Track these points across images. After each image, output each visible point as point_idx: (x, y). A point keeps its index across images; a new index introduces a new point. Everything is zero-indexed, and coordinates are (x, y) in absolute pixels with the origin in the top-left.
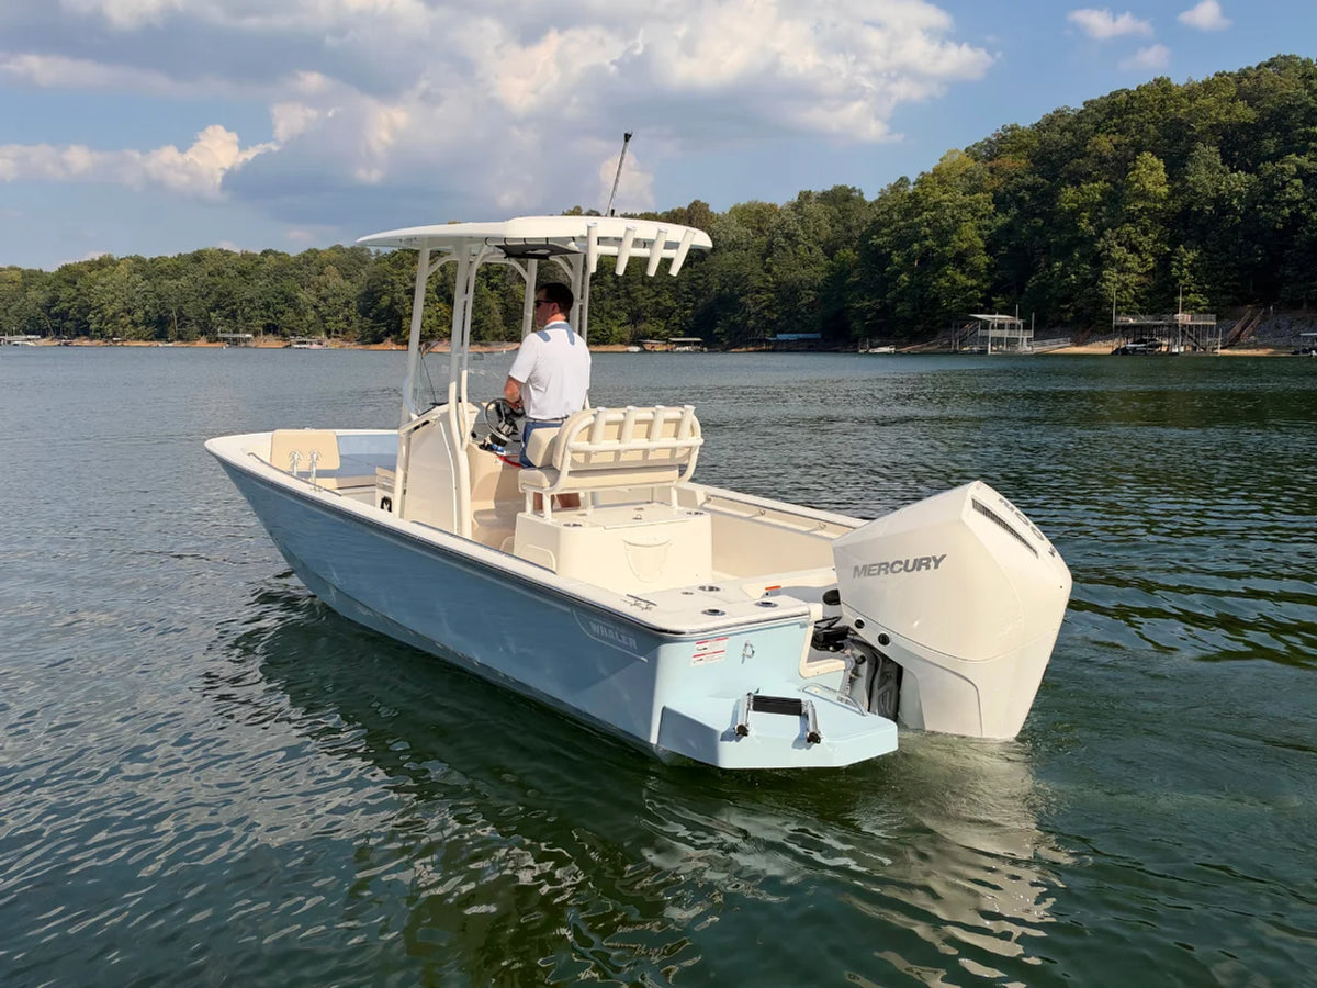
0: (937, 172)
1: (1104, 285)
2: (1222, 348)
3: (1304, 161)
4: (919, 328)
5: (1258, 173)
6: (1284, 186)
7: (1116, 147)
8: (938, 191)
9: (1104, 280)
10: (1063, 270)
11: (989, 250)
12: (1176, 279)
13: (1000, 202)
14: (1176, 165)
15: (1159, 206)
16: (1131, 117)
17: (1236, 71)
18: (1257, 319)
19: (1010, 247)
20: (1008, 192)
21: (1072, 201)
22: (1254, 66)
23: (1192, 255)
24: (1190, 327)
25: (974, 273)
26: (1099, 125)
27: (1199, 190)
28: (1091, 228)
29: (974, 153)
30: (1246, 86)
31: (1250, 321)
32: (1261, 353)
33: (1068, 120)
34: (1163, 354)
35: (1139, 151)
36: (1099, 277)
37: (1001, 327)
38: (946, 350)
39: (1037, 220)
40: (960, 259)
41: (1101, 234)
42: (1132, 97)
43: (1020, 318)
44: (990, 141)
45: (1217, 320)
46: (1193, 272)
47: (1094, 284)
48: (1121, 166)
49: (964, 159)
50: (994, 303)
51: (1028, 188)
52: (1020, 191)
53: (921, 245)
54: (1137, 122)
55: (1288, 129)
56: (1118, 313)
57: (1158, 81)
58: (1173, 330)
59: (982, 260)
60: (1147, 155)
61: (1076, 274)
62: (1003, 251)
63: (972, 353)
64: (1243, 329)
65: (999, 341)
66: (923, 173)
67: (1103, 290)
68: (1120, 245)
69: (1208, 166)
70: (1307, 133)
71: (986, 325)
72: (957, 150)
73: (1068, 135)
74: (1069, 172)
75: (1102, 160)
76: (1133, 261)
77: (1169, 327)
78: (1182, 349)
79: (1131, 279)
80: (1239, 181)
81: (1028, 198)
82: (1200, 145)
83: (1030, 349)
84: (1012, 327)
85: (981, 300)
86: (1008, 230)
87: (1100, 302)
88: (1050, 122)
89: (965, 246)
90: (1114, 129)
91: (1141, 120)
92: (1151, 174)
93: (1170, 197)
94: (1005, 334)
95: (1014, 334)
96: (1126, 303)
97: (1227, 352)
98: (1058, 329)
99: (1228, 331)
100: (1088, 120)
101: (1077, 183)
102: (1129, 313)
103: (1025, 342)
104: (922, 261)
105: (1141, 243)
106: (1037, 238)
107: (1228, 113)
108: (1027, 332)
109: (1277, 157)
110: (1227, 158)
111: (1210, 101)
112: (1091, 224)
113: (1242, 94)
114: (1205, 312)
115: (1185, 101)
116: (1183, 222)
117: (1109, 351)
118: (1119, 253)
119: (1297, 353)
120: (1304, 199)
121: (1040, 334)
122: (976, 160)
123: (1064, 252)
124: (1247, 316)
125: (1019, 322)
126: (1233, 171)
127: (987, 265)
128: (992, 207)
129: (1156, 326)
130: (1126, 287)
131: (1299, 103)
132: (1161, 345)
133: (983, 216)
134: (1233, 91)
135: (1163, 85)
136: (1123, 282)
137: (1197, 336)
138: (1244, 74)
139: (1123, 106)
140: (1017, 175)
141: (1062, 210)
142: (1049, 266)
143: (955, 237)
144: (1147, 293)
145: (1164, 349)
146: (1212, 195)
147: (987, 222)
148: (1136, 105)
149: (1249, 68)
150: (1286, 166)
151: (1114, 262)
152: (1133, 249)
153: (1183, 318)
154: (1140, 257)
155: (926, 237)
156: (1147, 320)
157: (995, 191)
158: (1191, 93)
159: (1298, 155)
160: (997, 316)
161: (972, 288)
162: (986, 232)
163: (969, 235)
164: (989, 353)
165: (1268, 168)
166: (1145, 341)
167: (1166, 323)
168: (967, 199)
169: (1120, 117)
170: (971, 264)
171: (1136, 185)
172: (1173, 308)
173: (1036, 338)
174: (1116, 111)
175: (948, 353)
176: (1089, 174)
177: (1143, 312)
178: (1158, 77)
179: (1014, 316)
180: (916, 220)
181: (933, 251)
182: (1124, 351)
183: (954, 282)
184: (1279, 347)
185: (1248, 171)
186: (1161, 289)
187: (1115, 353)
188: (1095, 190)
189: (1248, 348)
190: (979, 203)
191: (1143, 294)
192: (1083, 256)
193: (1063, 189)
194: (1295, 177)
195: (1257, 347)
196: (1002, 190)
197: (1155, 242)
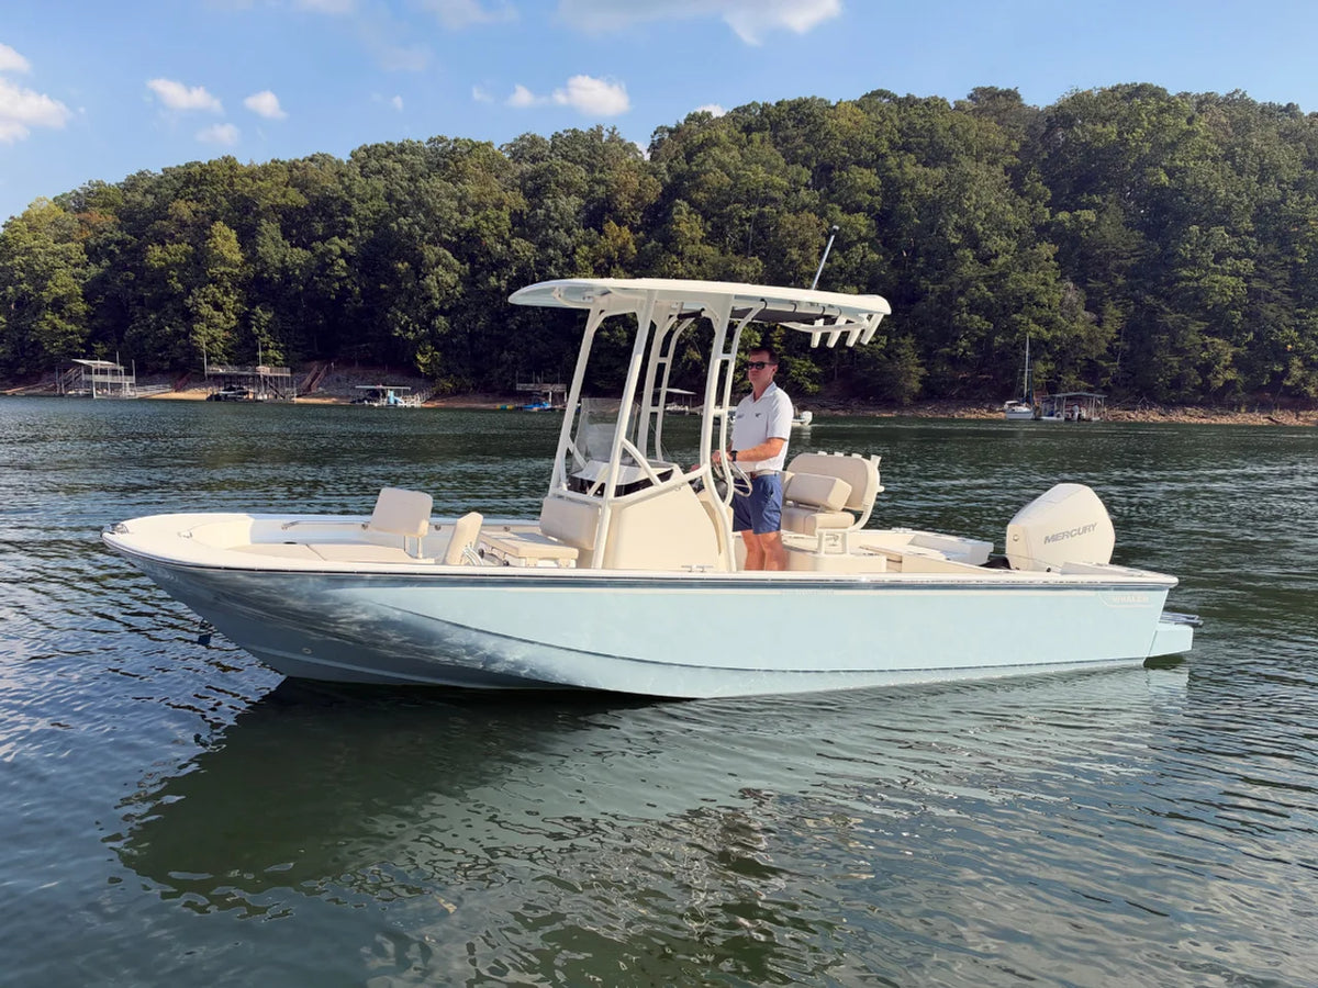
0: (26, 217)
1: (195, 338)
2: (298, 397)
3: (344, 243)
4: (22, 370)
5: (312, 250)
6: (332, 264)
7: (195, 213)
8: (28, 237)
9: (195, 333)
10: (157, 321)
11: (87, 297)
12: (256, 337)
13: (93, 253)
14: (247, 236)
15: (237, 271)
16: (205, 187)
17: (287, 161)
18: (322, 374)
19: (106, 296)
20: (98, 245)
21: (160, 260)
22: (301, 159)
23: (268, 316)
24: (270, 378)
25: (73, 319)
26: (178, 191)
27: (269, 260)
28: (179, 285)
29: (63, 204)
30: (297, 176)
31: (317, 374)
32: (327, 401)
33: (151, 183)
34: (251, 401)
35: (213, 220)
36: (191, 330)
37: (104, 372)
38: (53, 393)
39: (130, 273)
40: (58, 305)
41: (189, 292)
42: (205, 171)
43: (121, 365)
44: (77, 194)
45: (291, 373)
46: (270, 331)
47: (186, 336)
48: (200, 232)
49: (53, 206)
50: (94, 348)
51: (117, 243)
52: (109, 245)
53: (17, 289)
54: (211, 194)
55: (331, 216)
56: (209, 363)
57: (226, 159)
58: (258, 381)
59: (80, 307)
60: (219, 224)
61: (170, 326)
62: (100, 300)
63: (78, 397)
64: (313, 380)
65: (104, 385)
66: (12, 218)
67: (195, 342)
68: (206, 303)
69: (273, 239)
70: (345, 221)
71: (88, 370)
72: (45, 199)
73: (150, 198)
74: (154, 231)
75: (183, 225)
76: (219, 318)
77: (253, 377)
78: (266, 397)
79: (220, 334)
80: (299, 255)
81: (118, 252)
82: (264, 221)
83: (133, 394)
84: (114, 372)
85: (82, 346)
86: (102, 280)
87: (193, 352)
88: (131, 185)
89: (61, 292)
90: (191, 197)
91: (215, 192)
92: (225, 242)
93: (244, 264)
94: (109, 379)
95: (117, 380)
96: (216, 355)
97: (301, 400)
98: (157, 376)
99: (301, 382)
100: (167, 186)
101: (164, 244)
102: (220, 364)
103: (128, 389)
104: (19, 303)
105: (224, 303)
106: (130, 290)
107: (284, 196)
108: (129, 378)
109: (324, 239)
110: (286, 234)
111: (268, 184)
112: (179, 282)
113: (292, 182)
114: (282, 366)
115: (249, 181)
116: (258, 287)
117: (204, 397)
118: (206, 310)
119: (354, 402)
120: (348, 277)
121: (142, 380)
122: (65, 211)
123: (157, 305)
124: (315, 369)
125: (122, 368)
126: (292, 246)
127: (86, 312)
128: (85, 257)
129: (242, 376)
130: (215, 340)
131: (335, 195)
132: (247, 393)
133: (76, 266)
134: (284, 177)
135: (230, 163)
136: (212, 336)
137: (277, 386)
138: (293, 166)
139: (198, 177)
140: (105, 230)
141: (152, 266)
142: (145, 318)
143: (50, 283)
144: (233, 347)
145: (251, 397)
146: (279, 265)
147: (79, 270)
148: (208, 177)
149: (298, 160)
150: (333, 247)
151: (202, 318)
152: (218, 307)
153: (264, 370)
154: (225, 314)
155: (20, 281)
156: (233, 370)
157: (85, 242)
158: (252, 174)
159: (340, 238)
160: (99, 362)
161: (72, 333)
162: (81, 281)
163: (64, 282)
164: (95, 396)
165: (319, 246)
166: (233, 389)
167: (250, 374)
168: (58, 247)
169: (196, 186)
170: (70, 310)
171: (215, 251)
172: (254, 361)
173: (139, 383)
174: (193, 180)
175: (54, 396)
176: (172, 236)
177: (230, 363)
178: (226, 156)
179: (115, 362)
180: (9, 264)
181: (30, 296)
182: (217, 398)
183: (55, 327)
184: (341, 397)
185: (305, 247)
186: (245, 344)
187: (209, 399)
188: (178, 250)
189: (317, 398)
190: (71, 251)
191: (231, 348)
192: (176, 311)
193: (150, 247)
194: (340, 257)
195: (322, 396)
196: (92, 241)
197: (235, 302)
